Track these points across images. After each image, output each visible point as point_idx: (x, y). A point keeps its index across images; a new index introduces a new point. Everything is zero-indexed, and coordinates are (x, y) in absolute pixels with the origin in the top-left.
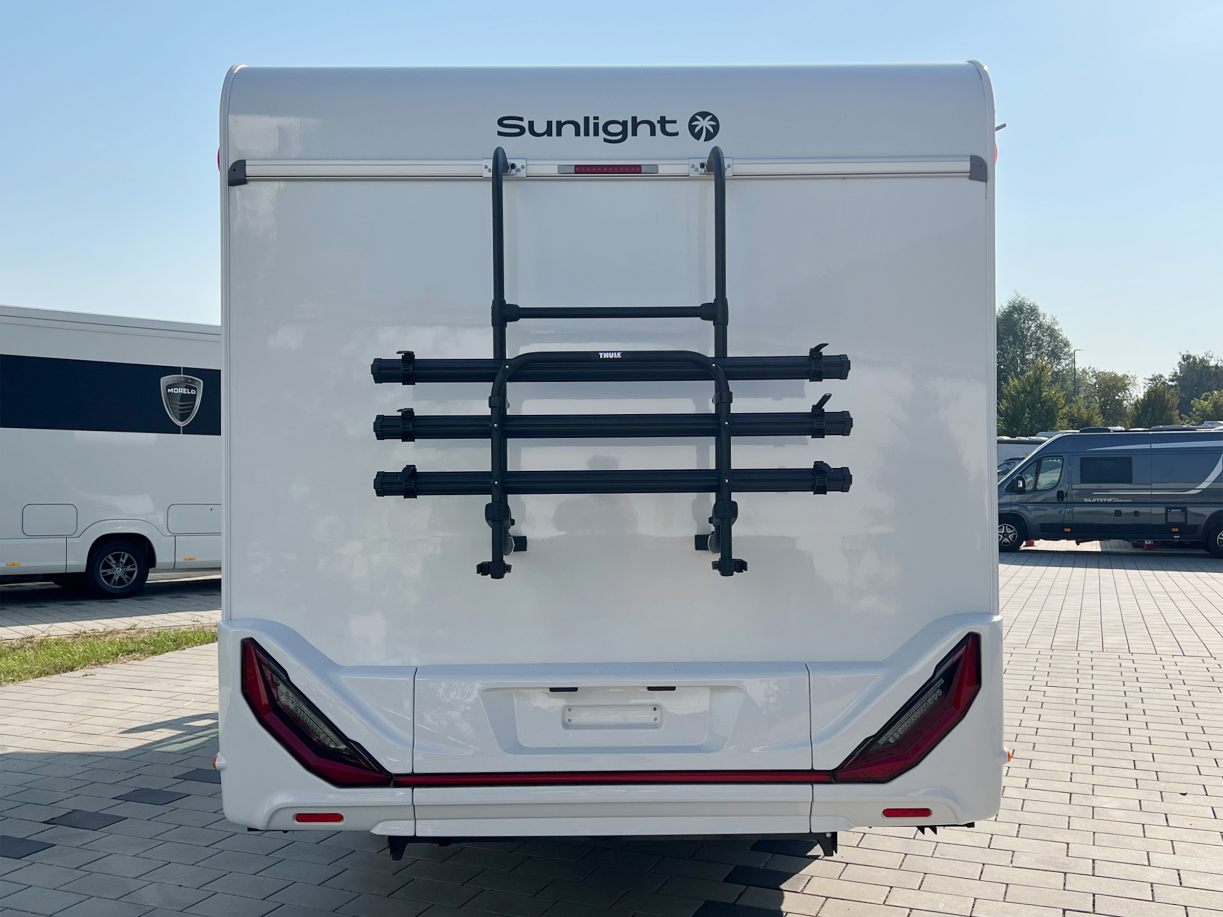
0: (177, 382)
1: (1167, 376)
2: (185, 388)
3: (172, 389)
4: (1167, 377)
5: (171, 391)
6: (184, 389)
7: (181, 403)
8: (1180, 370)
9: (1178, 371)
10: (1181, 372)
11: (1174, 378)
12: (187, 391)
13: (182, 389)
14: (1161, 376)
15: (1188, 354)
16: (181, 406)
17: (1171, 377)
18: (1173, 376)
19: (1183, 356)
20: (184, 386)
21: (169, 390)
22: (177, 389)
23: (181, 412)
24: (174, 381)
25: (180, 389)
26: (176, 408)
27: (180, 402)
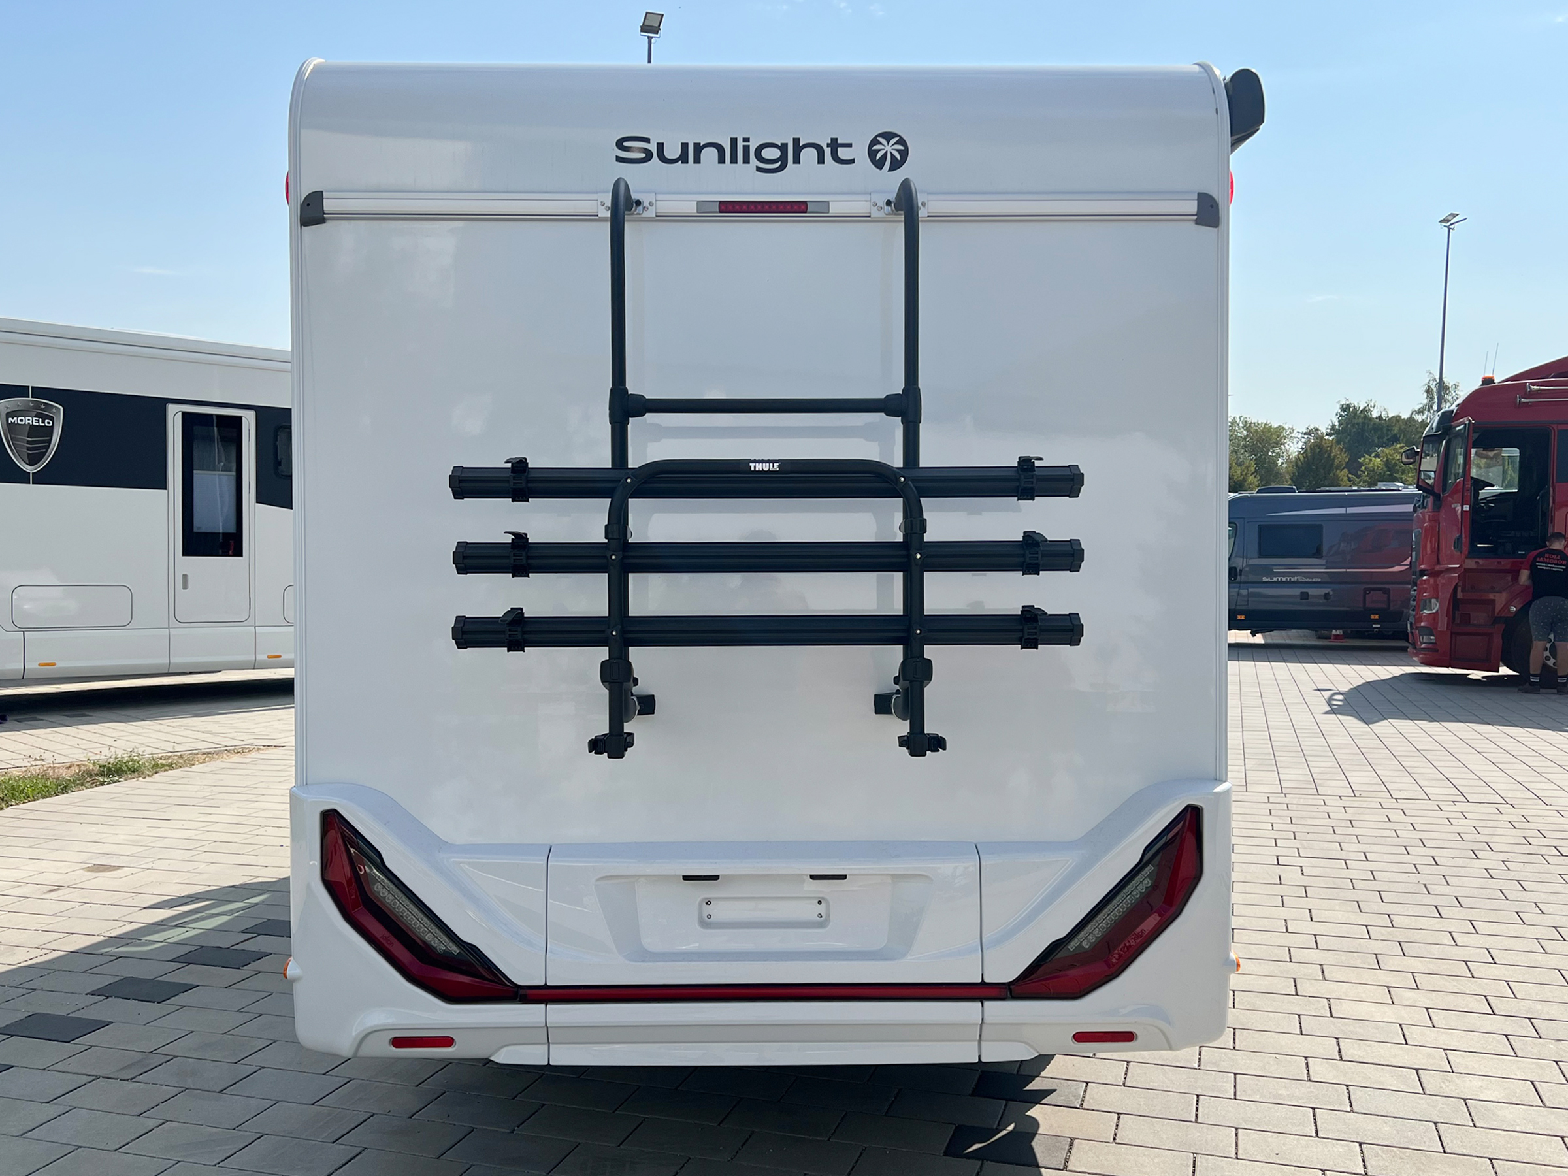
0: (23, 409)
1: (1324, 429)
2: (35, 417)
3: (15, 419)
4: (1324, 431)
5: (13, 421)
6: (34, 419)
7: (30, 439)
8: (1339, 422)
9: (1337, 424)
10: (1339, 426)
11: (1332, 432)
12: (39, 422)
13: (30, 418)
14: (1317, 429)
15: (1347, 403)
16: (28, 442)
17: (1328, 431)
18: (1331, 429)
19: (1343, 406)
20: (34, 414)
21: (10, 419)
22: (23, 418)
23: (29, 452)
24: (18, 406)
25: (27, 418)
26: (21, 447)
27: (28, 437)
